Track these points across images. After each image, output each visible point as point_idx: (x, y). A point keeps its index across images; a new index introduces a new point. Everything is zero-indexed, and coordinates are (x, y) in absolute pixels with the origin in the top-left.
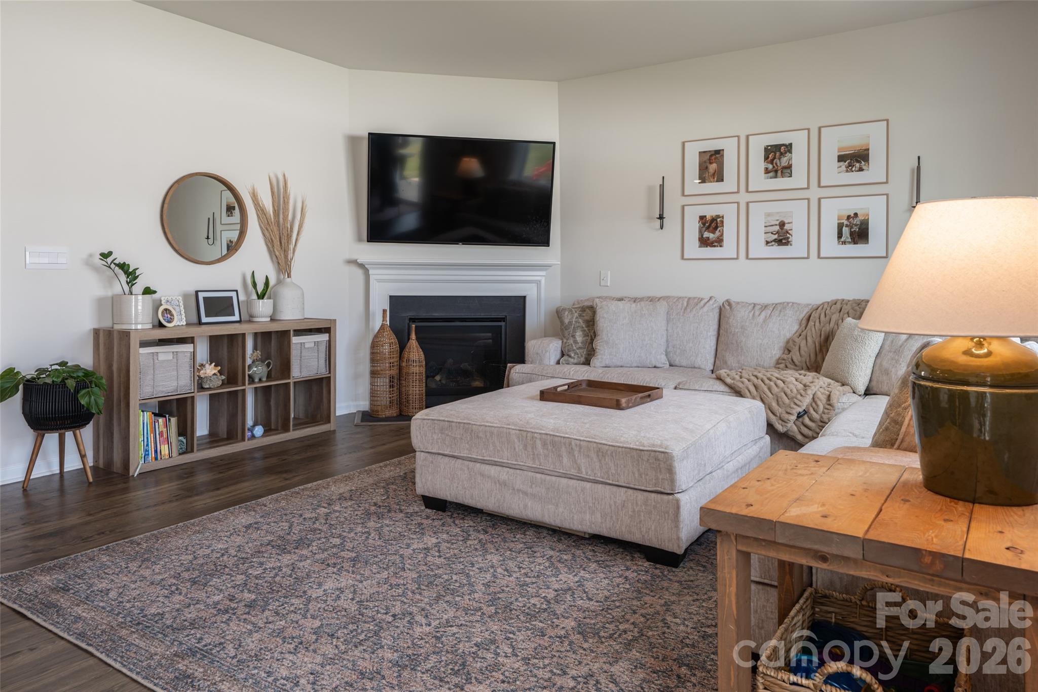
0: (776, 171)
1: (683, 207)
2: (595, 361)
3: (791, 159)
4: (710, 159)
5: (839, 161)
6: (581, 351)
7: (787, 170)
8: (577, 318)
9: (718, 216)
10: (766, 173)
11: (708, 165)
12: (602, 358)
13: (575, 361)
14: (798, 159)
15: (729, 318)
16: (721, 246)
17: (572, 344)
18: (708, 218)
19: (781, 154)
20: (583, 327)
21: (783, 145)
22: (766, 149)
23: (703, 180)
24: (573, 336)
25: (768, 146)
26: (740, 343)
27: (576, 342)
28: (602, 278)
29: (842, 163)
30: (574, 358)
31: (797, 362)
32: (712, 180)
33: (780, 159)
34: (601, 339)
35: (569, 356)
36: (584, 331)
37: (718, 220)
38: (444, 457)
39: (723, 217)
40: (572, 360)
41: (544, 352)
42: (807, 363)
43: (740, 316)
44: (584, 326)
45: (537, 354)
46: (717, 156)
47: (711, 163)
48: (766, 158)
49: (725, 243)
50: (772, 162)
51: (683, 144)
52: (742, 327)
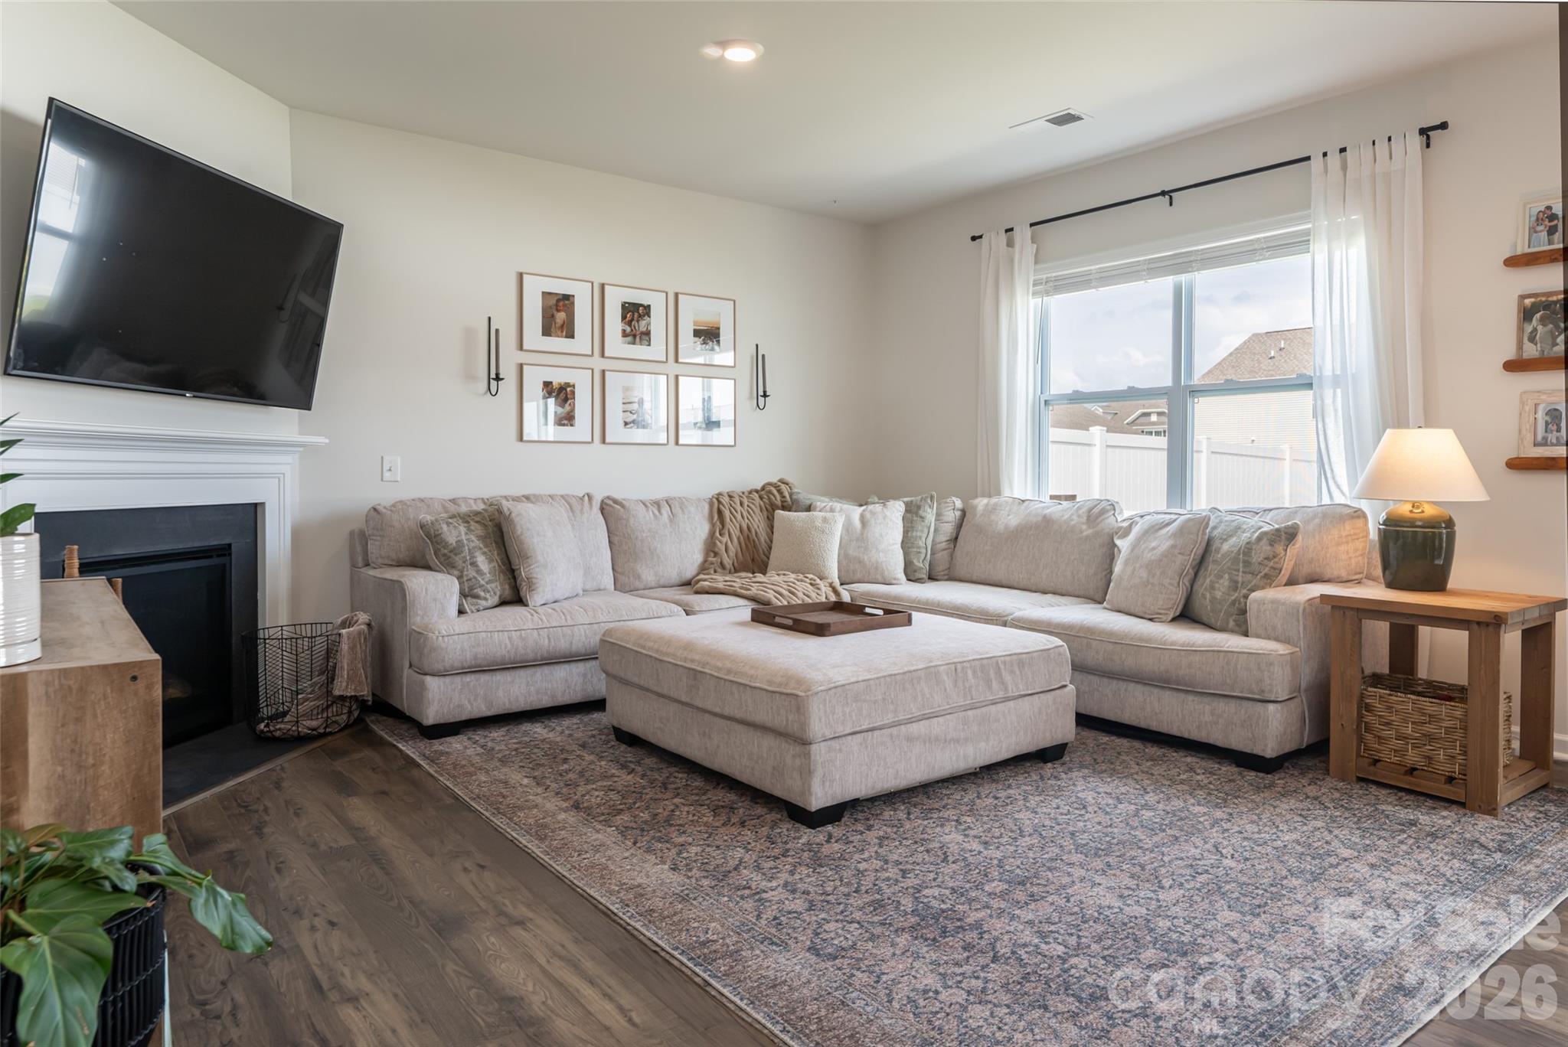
0: (634, 336)
1: (521, 366)
2: (536, 599)
3: (649, 324)
4: (557, 305)
5: (695, 336)
6: (493, 585)
7: (642, 337)
8: (466, 534)
9: (568, 385)
10: (623, 336)
11: (555, 313)
12: (544, 591)
13: (490, 603)
14: (657, 323)
15: (628, 520)
16: (572, 425)
17: (475, 578)
18: (555, 385)
19: (640, 316)
20: (481, 549)
21: (641, 305)
22: (623, 306)
23: (547, 331)
24: (474, 564)
25: (626, 303)
27: (479, 572)
28: (386, 468)
29: (697, 339)
30: (486, 599)
32: (559, 333)
33: (638, 321)
34: (536, 562)
35: (477, 597)
36: (484, 553)
37: (568, 389)
39: (574, 386)
40: (483, 603)
41: (448, 595)
43: (642, 519)
44: (481, 545)
45: (435, 600)
46: (567, 302)
47: (558, 311)
48: (624, 318)
49: (577, 421)
50: (629, 323)
51: (521, 275)
52: (650, 530)
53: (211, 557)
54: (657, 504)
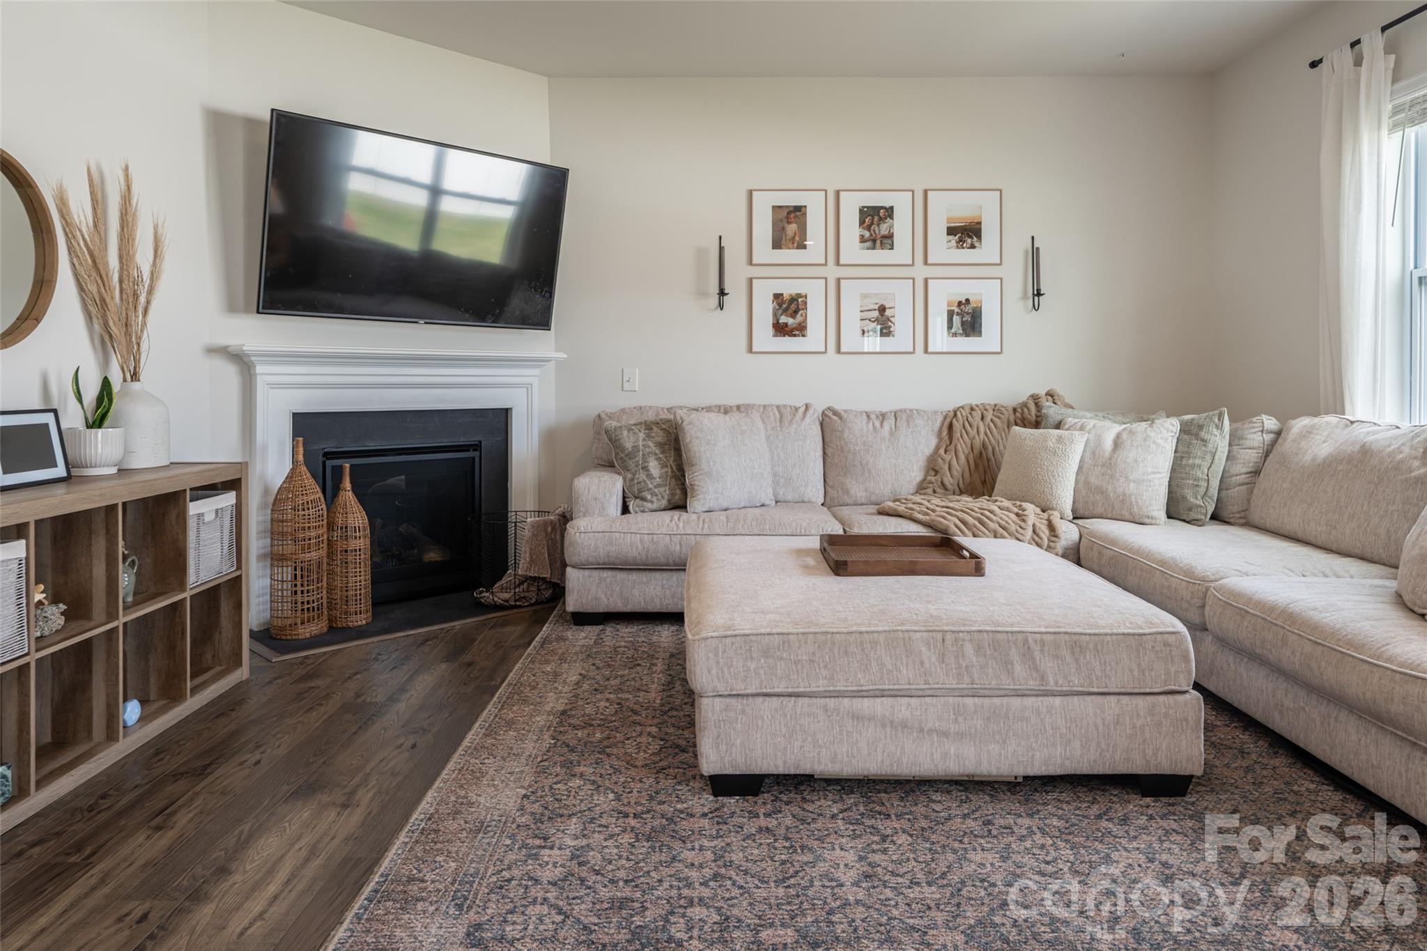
0: (874, 241)
1: (750, 281)
2: (696, 505)
3: (892, 226)
4: (787, 218)
5: (948, 234)
6: (662, 489)
7: (887, 241)
8: (644, 440)
9: (799, 295)
10: (861, 242)
11: (786, 225)
12: (705, 499)
13: (655, 506)
14: (901, 226)
15: (842, 432)
16: (803, 336)
17: (644, 481)
18: (786, 296)
19: (881, 219)
20: (656, 454)
21: (882, 208)
22: (861, 211)
23: (777, 244)
24: (645, 468)
25: (864, 207)
26: (867, 464)
27: (650, 476)
28: (626, 379)
29: (951, 237)
30: (652, 502)
31: (949, 486)
32: (791, 245)
33: (878, 225)
34: (700, 470)
35: (644, 499)
36: (658, 459)
37: (800, 300)
38: (767, 699)
39: (806, 296)
40: (649, 505)
41: (608, 495)
42: (961, 485)
43: (858, 430)
44: (657, 452)
45: (596, 499)
46: (798, 213)
47: (789, 223)
48: (862, 223)
49: (809, 331)
50: (869, 228)
51: (750, 193)
52: (864, 443)
53: (468, 450)
54: (883, 416)
